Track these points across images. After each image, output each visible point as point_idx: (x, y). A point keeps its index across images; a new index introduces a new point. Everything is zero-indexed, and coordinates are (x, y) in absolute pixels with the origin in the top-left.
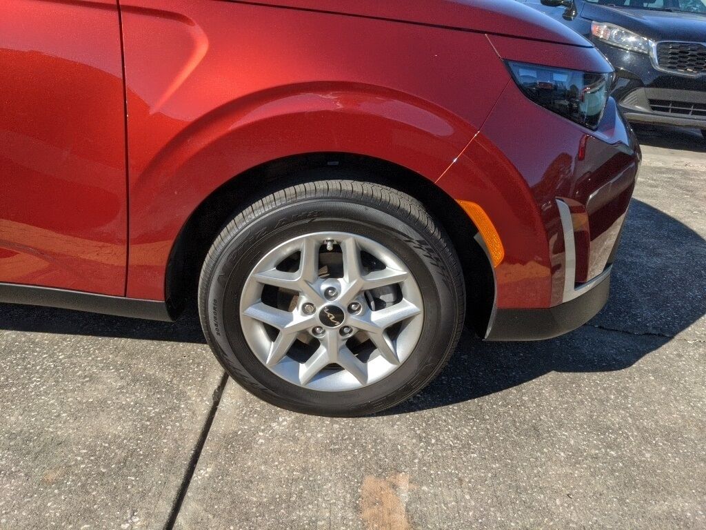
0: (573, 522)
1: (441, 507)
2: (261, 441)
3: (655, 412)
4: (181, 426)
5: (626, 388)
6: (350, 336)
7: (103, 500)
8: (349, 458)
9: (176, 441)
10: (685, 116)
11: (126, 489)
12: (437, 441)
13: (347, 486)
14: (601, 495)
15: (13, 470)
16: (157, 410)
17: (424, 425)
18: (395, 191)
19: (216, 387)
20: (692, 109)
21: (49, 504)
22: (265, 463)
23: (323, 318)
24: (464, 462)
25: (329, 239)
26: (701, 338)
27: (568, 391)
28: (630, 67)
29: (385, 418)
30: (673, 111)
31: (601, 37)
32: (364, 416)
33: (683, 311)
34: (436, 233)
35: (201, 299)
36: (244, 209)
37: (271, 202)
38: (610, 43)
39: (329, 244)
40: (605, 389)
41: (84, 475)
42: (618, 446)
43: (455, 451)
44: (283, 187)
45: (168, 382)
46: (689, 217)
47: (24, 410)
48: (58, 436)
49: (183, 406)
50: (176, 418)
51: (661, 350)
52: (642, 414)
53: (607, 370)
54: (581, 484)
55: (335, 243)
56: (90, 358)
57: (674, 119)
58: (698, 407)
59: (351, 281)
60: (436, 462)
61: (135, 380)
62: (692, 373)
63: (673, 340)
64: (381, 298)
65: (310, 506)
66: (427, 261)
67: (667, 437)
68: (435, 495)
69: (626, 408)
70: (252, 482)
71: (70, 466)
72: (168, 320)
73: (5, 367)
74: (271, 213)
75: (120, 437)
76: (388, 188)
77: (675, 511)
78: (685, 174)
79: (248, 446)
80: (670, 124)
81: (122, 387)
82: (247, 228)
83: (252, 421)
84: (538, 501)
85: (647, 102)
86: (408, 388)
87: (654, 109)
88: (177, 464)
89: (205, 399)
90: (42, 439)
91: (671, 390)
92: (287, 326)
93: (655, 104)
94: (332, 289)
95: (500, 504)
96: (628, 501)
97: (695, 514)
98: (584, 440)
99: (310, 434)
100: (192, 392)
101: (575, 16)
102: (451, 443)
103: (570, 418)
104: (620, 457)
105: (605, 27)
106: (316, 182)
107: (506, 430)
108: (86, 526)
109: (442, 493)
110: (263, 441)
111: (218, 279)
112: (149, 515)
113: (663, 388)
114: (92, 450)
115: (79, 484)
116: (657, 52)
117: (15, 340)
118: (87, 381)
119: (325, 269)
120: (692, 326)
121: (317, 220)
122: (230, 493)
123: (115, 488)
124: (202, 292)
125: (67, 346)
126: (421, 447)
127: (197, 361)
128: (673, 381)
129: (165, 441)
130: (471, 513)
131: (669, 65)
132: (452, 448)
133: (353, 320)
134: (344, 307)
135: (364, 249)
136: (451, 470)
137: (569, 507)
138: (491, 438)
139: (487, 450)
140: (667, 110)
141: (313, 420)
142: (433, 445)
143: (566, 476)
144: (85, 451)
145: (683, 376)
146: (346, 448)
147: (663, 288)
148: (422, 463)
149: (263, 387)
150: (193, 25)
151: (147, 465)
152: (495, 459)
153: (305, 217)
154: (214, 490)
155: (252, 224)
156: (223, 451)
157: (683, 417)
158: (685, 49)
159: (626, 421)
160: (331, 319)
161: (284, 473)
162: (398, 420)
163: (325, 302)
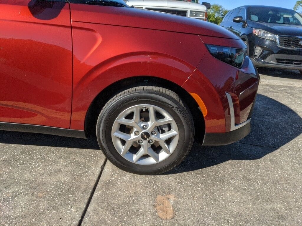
0: (235, 211)
1: (185, 206)
2: (119, 183)
3: (269, 174)
4: (89, 178)
5: (258, 166)
6: (152, 143)
7: (60, 203)
8: (152, 189)
9: (87, 183)
10: (291, 65)
11: (69, 200)
12: (185, 184)
13: (151, 199)
14: (246, 202)
15: (27, 193)
16: (80, 173)
17: (180, 178)
18: (168, 90)
19: (102, 165)
20: (294, 62)
21: (40, 204)
22: (120, 191)
23: (142, 136)
24: (195, 191)
25: (144, 107)
26: (289, 148)
27: (236, 167)
28: (268, 46)
29: (166, 175)
30: (286, 63)
31: (257, 34)
32: (158, 175)
33: (284, 139)
34: (183, 105)
35: (97, 129)
36: (114, 96)
37: (123, 94)
38: (260, 37)
39: (144, 109)
40: (250, 166)
41: (54, 194)
42: (254, 186)
43: (192, 187)
44: (128, 89)
45: (84, 163)
46: (290, 104)
47: (30, 173)
48: (43, 181)
49: (89, 171)
50: (87, 175)
51: (273, 152)
52: (264, 175)
53: (252, 159)
54: (238, 198)
55: (146, 109)
56: (54, 155)
57: (287, 66)
58: (286, 173)
59: (152, 122)
60: (184, 191)
61: (71, 162)
62: (285, 161)
63: (279, 149)
64: (164, 129)
65: (137, 205)
66: (179, 115)
67: (273, 183)
68: (183, 202)
69: (258, 173)
70: (115, 197)
71: (48, 191)
73: (23, 158)
74: (123, 98)
75: (66, 181)
76: (165, 89)
77: (274, 208)
78: (291, 88)
79: (114, 185)
80: (285, 68)
81: (66, 165)
82: (114, 103)
83: (116, 176)
84: (222, 204)
85: (275, 60)
86: (174, 163)
87: (278, 62)
88: (88, 191)
89: (98, 169)
90: (37, 182)
91: (276, 166)
92: (129, 140)
93: (279, 61)
94: (145, 126)
95: (208, 205)
96: (256, 204)
97: (281, 209)
98: (241, 184)
99: (137, 181)
100: (93, 166)
101: (247, 26)
102: (190, 184)
103: (236, 176)
104: (254, 190)
105: (258, 30)
106: (139, 87)
107: (211, 180)
108: (54, 211)
109: (186, 201)
110: (120, 183)
111: (104, 122)
112: (77, 208)
113: (273, 166)
114: (56, 186)
115: (52, 197)
116: (279, 40)
117: (26, 148)
118: (54, 163)
119: (143, 119)
120: (287, 144)
121: (140, 100)
122: (107, 201)
123: (65, 199)
124: (98, 127)
125: (45, 150)
126: (179, 186)
127: (95, 155)
128: (277, 163)
129: (83, 183)
130: (196, 208)
131: (284, 45)
132: (190, 186)
133: (153, 137)
134: (150, 132)
135: (157, 111)
136: (190, 193)
137: (233, 206)
138: (205, 183)
139: (204, 187)
140: (284, 63)
142: (184, 185)
143: (233, 195)
144: (53, 186)
145: (281, 162)
146: (151, 186)
147: (277, 130)
148: (179, 191)
149: (120, 163)
150: (97, 33)
151: (76, 191)
152: (207, 190)
153: (135, 99)
154: (101, 200)
155: (116, 102)
156: (105, 186)
157: (280, 176)
158: (290, 39)
159: (258, 177)
160: (145, 137)
161: (127, 194)
162: (171, 176)
163: (143, 130)
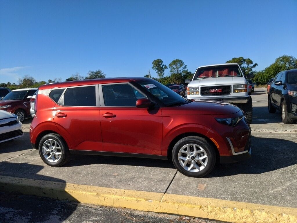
0: (233, 190)
4: (169, 177)
6: (196, 162)
7: (159, 184)
11: (162, 183)
13: (196, 184)
15: (146, 180)
16: (166, 176)
19: (175, 173)
21: (152, 184)
22: (183, 182)
27: (244, 176)
29: (204, 178)
31: (291, 95)
34: (208, 143)
38: (294, 97)
40: (252, 176)
45: (167, 173)
47: (146, 175)
48: (151, 178)
55: (192, 146)
56: (154, 170)
59: (195, 152)
61: (161, 172)
64: (201, 155)
65: (189, 186)
66: (207, 148)
67: (260, 182)
71: (154, 180)
72: (168, 160)
73: (141, 170)
74: (182, 141)
75: (160, 178)
77: (254, 190)
79: (180, 180)
89: (173, 175)
92: (186, 160)
96: (245, 188)
97: (258, 190)
101: (286, 88)
103: (241, 179)
104: (248, 184)
105: (292, 92)
108: (157, 186)
112: (166, 185)
114: (157, 179)
115: (156, 182)
119: (191, 150)
121: (189, 142)
124: (172, 154)
128: (270, 176)
129: (167, 179)
133: (196, 159)
134: (194, 156)
135: (197, 146)
138: (224, 181)
141: (191, 178)
143: (236, 186)
146: (197, 181)
148: (209, 183)
150: (171, 117)
151: (165, 181)
154: (175, 184)
156: (176, 180)
159: (253, 180)
160: (193, 158)
161: (186, 183)
163: (191, 155)
